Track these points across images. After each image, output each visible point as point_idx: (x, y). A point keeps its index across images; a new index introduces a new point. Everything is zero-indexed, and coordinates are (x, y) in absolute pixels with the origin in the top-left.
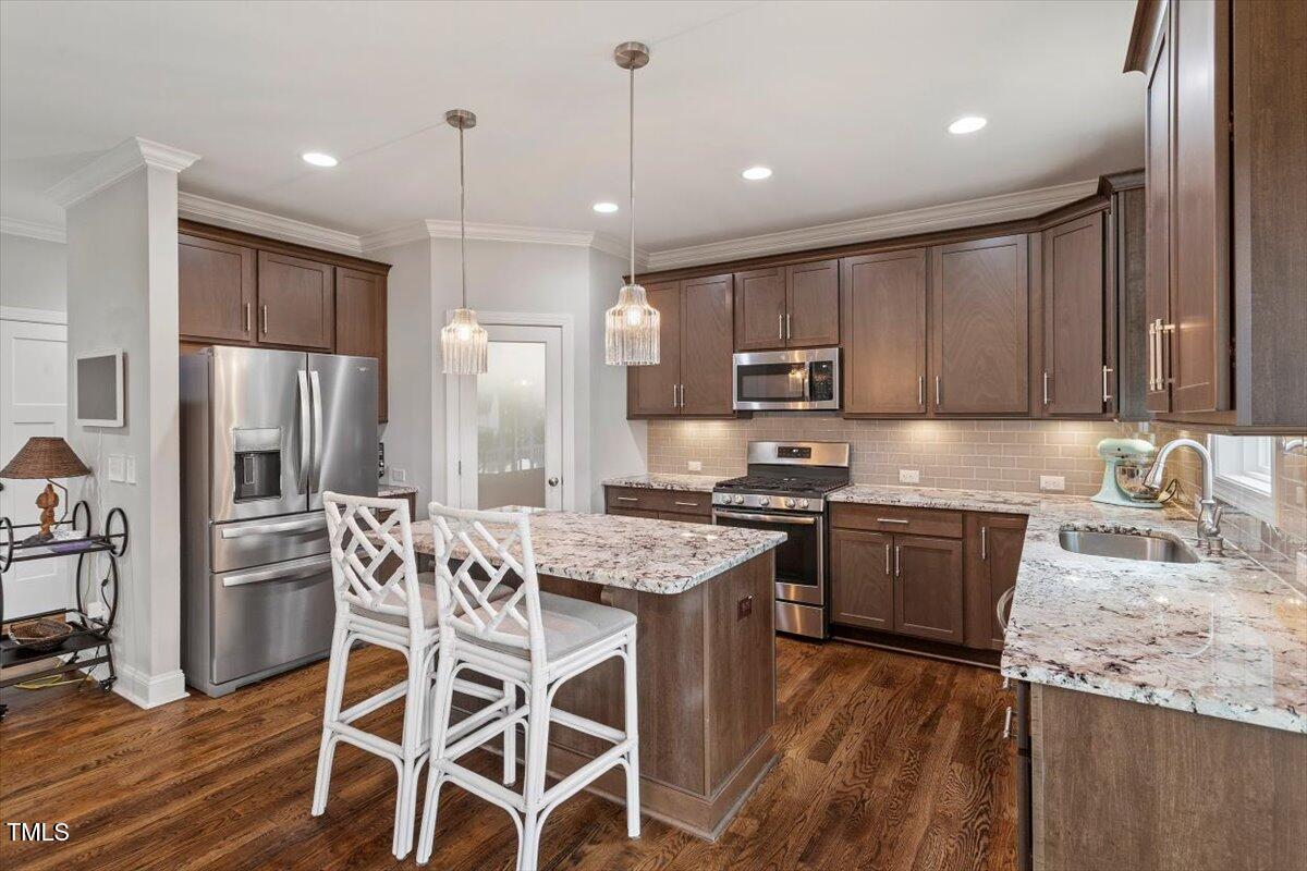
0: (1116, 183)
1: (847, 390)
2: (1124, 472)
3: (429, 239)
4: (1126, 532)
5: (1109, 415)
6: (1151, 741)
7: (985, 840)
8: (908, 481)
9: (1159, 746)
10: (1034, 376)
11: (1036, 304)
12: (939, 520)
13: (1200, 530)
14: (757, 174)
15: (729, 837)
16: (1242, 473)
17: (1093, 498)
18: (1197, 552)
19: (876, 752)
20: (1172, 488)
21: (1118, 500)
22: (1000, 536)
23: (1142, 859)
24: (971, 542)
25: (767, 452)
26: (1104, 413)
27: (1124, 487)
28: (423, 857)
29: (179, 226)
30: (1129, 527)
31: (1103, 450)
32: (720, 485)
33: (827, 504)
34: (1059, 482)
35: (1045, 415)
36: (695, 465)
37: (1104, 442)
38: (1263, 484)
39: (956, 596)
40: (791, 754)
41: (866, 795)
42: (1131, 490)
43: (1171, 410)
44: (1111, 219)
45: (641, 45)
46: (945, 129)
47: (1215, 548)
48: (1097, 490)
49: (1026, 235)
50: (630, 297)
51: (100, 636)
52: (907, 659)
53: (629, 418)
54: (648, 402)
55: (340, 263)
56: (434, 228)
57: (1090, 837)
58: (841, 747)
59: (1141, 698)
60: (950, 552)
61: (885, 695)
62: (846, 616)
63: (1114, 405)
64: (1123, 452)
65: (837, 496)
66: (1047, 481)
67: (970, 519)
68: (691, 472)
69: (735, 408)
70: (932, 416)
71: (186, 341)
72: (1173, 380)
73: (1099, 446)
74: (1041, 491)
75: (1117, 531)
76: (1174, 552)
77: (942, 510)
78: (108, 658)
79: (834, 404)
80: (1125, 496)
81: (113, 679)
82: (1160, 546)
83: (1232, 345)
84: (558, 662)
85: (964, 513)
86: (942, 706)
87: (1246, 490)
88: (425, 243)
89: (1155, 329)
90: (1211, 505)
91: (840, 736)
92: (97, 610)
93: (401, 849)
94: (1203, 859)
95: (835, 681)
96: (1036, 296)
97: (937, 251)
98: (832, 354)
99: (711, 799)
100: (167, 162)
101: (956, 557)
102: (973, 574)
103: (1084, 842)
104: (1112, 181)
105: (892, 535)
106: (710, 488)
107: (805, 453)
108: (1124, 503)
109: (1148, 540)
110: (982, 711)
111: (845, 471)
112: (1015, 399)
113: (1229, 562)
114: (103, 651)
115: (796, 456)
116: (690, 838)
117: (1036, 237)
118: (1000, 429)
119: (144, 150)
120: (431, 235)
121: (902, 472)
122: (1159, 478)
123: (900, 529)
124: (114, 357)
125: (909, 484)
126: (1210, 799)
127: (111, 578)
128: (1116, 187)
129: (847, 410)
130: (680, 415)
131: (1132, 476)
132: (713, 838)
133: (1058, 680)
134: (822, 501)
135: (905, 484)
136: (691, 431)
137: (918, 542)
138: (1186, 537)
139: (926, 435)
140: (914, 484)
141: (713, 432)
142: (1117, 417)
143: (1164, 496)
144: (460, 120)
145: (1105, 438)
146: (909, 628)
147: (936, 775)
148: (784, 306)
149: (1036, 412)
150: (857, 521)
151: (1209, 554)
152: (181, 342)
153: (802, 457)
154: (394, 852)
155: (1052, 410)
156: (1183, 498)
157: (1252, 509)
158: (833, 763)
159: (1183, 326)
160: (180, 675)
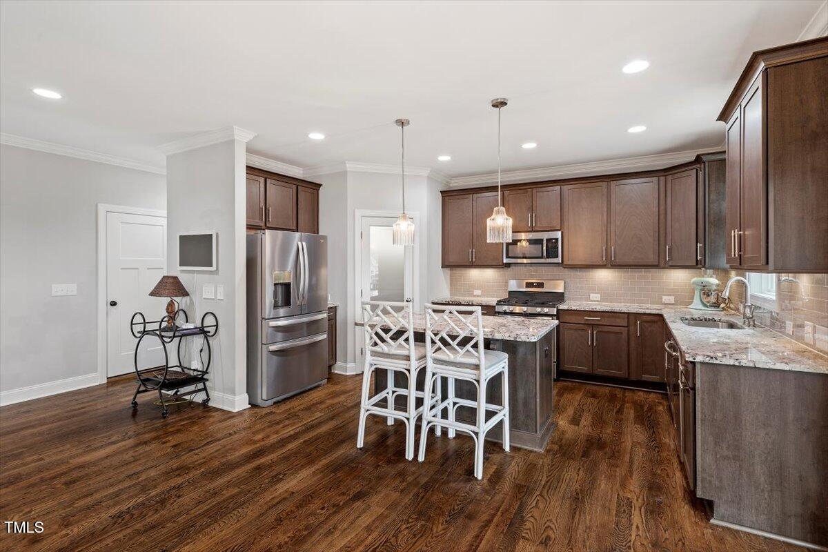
0: (704, 158)
1: (565, 253)
2: (704, 294)
3: (346, 172)
4: (709, 320)
5: (699, 266)
6: (739, 380)
7: (657, 449)
8: (595, 299)
9: (742, 381)
10: (662, 247)
11: (662, 212)
12: (615, 317)
13: (745, 317)
14: (530, 146)
15: (548, 451)
16: (762, 293)
17: (690, 306)
18: (744, 326)
19: (599, 421)
20: (727, 302)
21: (701, 307)
22: (646, 325)
23: (736, 421)
24: (632, 328)
25: (513, 286)
26: (698, 265)
27: (704, 301)
28: (421, 458)
29: (247, 170)
30: (711, 318)
31: (694, 283)
32: (499, 302)
33: (558, 310)
34: (672, 299)
35: (667, 266)
36: (477, 292)
37: (694, 279)
38: (772, 296)
39: (624, 356)
40: (561, 423)
41: (601, 436)
42: (708, 302)
43: (740, 264)
44: (701, 174)
45: (504, 99)
46: (626, 131)
47: (752, 323)
48: (691, 303)
49: (657, 178)
50: (498, 212)
51: (199, 378)
52: (599, 387)
53: (442, 267)
54: (453, 259)
55: (301, 184)
56: (350, 166)
57: (718, 416)
58: (583, 420)
59: (737, 364)
60: (622, 333)
61: (595, 401)
62: (567, 367)
63: (703, 262)
64: (704, 284)
65: (562, 307)
66: (665, 299)
67: (632, 317)
68: (475, 296)
69: (504, 262)
70: (610, 266)
71: (249, 227)
72: (742, 253)
73: (692, 281)
74: (663, 304)
75: (706, 320)
76: (732, 326)
77: (618, 313)
78: (205, 389)
79: (559, 260)
80: (705, 305)
81: (208, 400)
82: (725, 325)
83: (767, 242)
84: (489, 370)
85: (628, 314)
86: (623, 405)
87: (764, 299)
88: (343, 174)
89: (735, 233)
90: (749, 306)
91: (580, 416)
92: (196, 365)
93: (410, 455)
94: (757, 417)
95: (567, 396)
96: (662, 208)
97: (613, 184)
98: (558, 235)
99: (539, 434)
100: (243, 137)
101: (625, 335)
102: (633, 344)
103: (715, 417)
104: (702, 157)
105: (592, 326)
106: (494, 304)
107: (540, 285)
108: (704, 308)
109: (720, 323)
110: (642, 407)
111: (562, 294)
112: (651, 258)
113: (758, 329)
114: (200, 386)
115: (535, 287)
116: (531, 451)
117: (662, 179)
118: (643, 272)
119: (236, 132)
120: (348, 170)
121: (591, 295)
122: (727, 294)
123: (596, 323)
124: (211, 236)
125: (595, 301)
126: (759, 397)
127: (206, 347)
128: (704, 160)
129: (565, 263)
130: (472, 265)
131: (709, 296)
132: (542, 451)
133: (707, 360)
134: (556, 309)
135: (592, 301)
136: (475, 274)
137: (606, 329)
138: (738, 321)
139: (604, 276)
140: (598, 301)
141: (489, 274)
142: (704, 267)
143: (723, 305)
144: (402, 123)
145: (694, 277)
146: (601, 371)
147: (629, 429)
148: (531, 209)
149: (662, 264)
150: (574, 319)
151: (749, 326)
152: (247, 228)
153: (539, 287)
154: (407, 458)
155: (670, 264)
156: (732, 306)
157: (767, 306)
158: (581, 424)
159: (746, 233)
160: (246, 397)
